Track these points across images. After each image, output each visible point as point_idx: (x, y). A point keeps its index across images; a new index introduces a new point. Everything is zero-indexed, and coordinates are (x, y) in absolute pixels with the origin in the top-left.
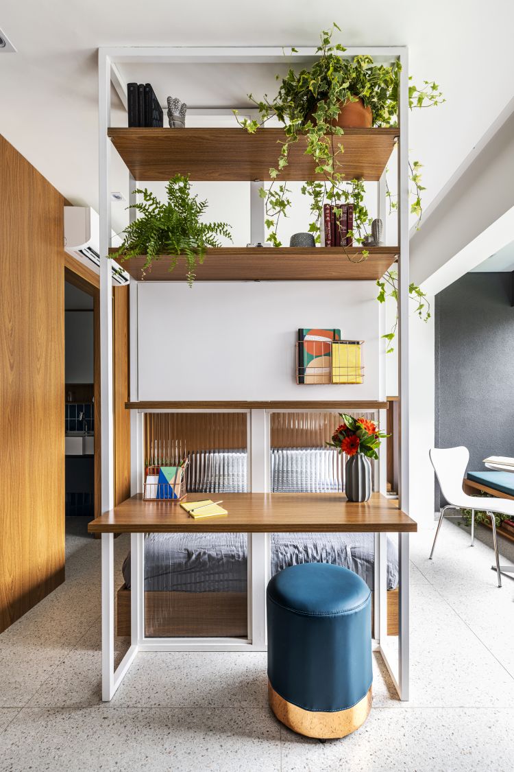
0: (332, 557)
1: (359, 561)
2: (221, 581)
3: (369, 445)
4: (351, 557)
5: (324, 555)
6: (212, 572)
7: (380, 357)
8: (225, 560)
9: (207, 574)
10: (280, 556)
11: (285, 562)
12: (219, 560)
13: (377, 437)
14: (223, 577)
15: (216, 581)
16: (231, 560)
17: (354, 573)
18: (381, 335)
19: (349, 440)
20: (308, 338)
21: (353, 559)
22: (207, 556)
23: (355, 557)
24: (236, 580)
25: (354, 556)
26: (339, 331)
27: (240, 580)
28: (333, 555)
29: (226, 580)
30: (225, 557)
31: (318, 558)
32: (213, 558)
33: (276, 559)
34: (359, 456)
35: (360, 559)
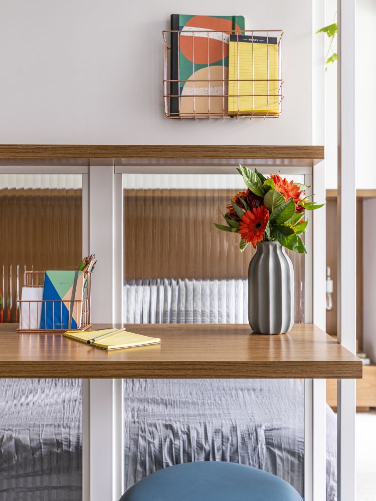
0: (232, 445)
1: (277, 452)
2: (38, 489)
3: (287, 223)
4: (264, 447)
5: (218, 443)
6: (21, 472)
7: (315, 70)
8: (44, 450)
9: (13, 477)
10: (141, 442)
11: (150, 456)
12: (34, 450)
13: (301, 209)
14: (42, 482)
15: (30, 490)
16: (55, 450)
17: (271, 474)
18: (315, 27)
19: (253, 217)
20: (187, 31)
21: (268, 449)
22: (13, 442)
23: (272, 445)
24: (62, 488)
25: (269, 444)
26: (242, 19)
27: (69, 488)
28: (235, 442)
29: (45, 488)
30: (45, 444)
31: (207, 447)
32: (25, 447)
33: (133, 448)
34: (271, 248)
35: (280, 448)
